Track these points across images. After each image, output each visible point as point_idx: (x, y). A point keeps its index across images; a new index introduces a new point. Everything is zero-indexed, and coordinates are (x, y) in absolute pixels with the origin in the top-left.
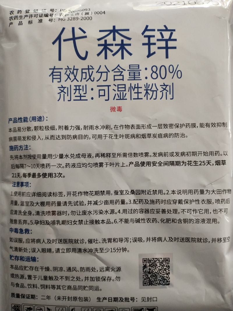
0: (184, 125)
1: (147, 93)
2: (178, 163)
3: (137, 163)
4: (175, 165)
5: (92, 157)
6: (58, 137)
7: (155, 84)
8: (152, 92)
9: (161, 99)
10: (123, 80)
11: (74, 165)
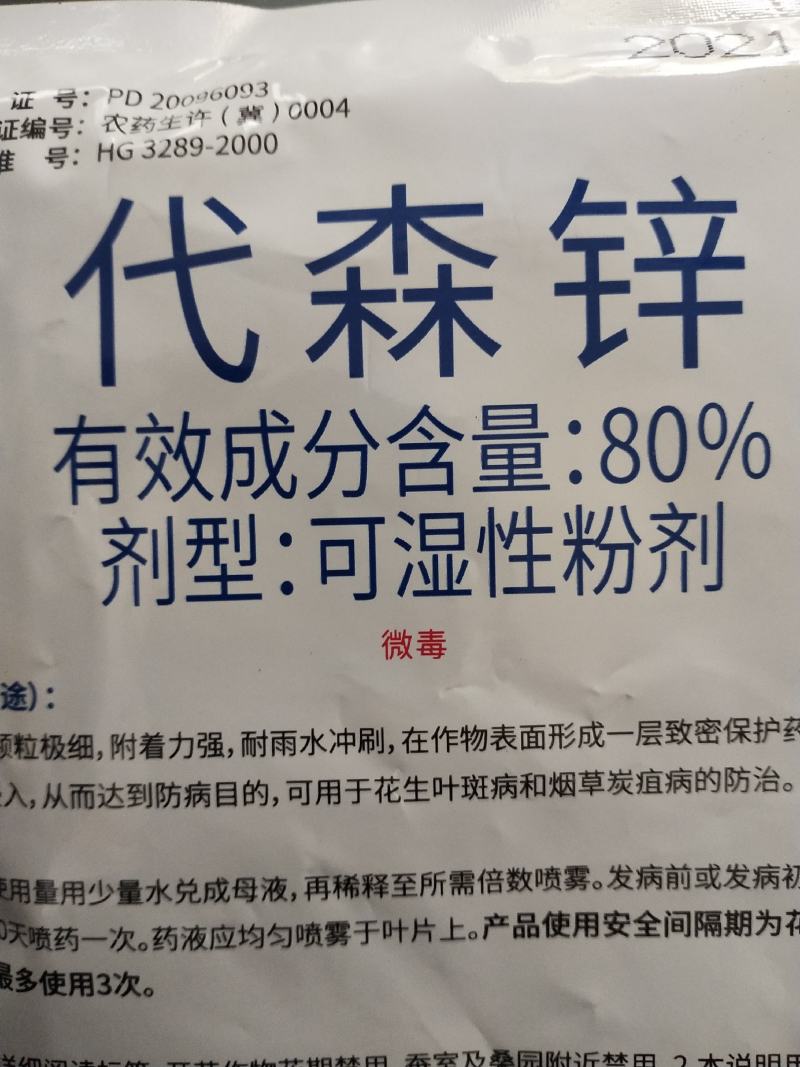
0: (774, 726)
1: (579, 557)
2: (738, 923)
3: (529, 918)
4: (724, 932)
5: (287, 894)
6: (108, 794)
7: (624, 509)
8: (607, 552)
9: (654, 589)
10: (451, 492)
11: (195, 938)
